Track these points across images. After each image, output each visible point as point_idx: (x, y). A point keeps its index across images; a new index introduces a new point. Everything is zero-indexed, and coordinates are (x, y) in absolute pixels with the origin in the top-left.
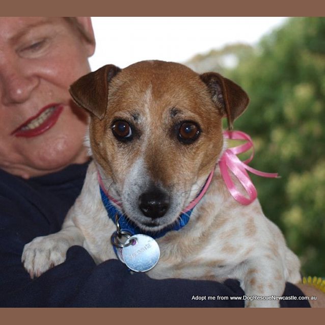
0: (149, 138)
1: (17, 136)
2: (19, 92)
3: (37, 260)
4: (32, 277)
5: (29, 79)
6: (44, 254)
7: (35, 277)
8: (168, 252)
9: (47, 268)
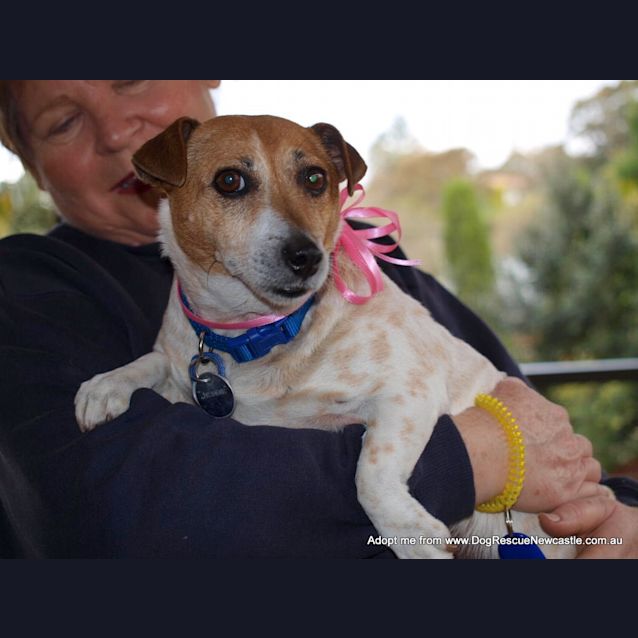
0: (271, 188)
1: (120, 193)
2: (115, 137)
3: (89, 409)
4: (83, 431)
5: (129, 121)
6: (98, 403)
7: (87, 430)
8: (268, 379)
9: (103, 418)
